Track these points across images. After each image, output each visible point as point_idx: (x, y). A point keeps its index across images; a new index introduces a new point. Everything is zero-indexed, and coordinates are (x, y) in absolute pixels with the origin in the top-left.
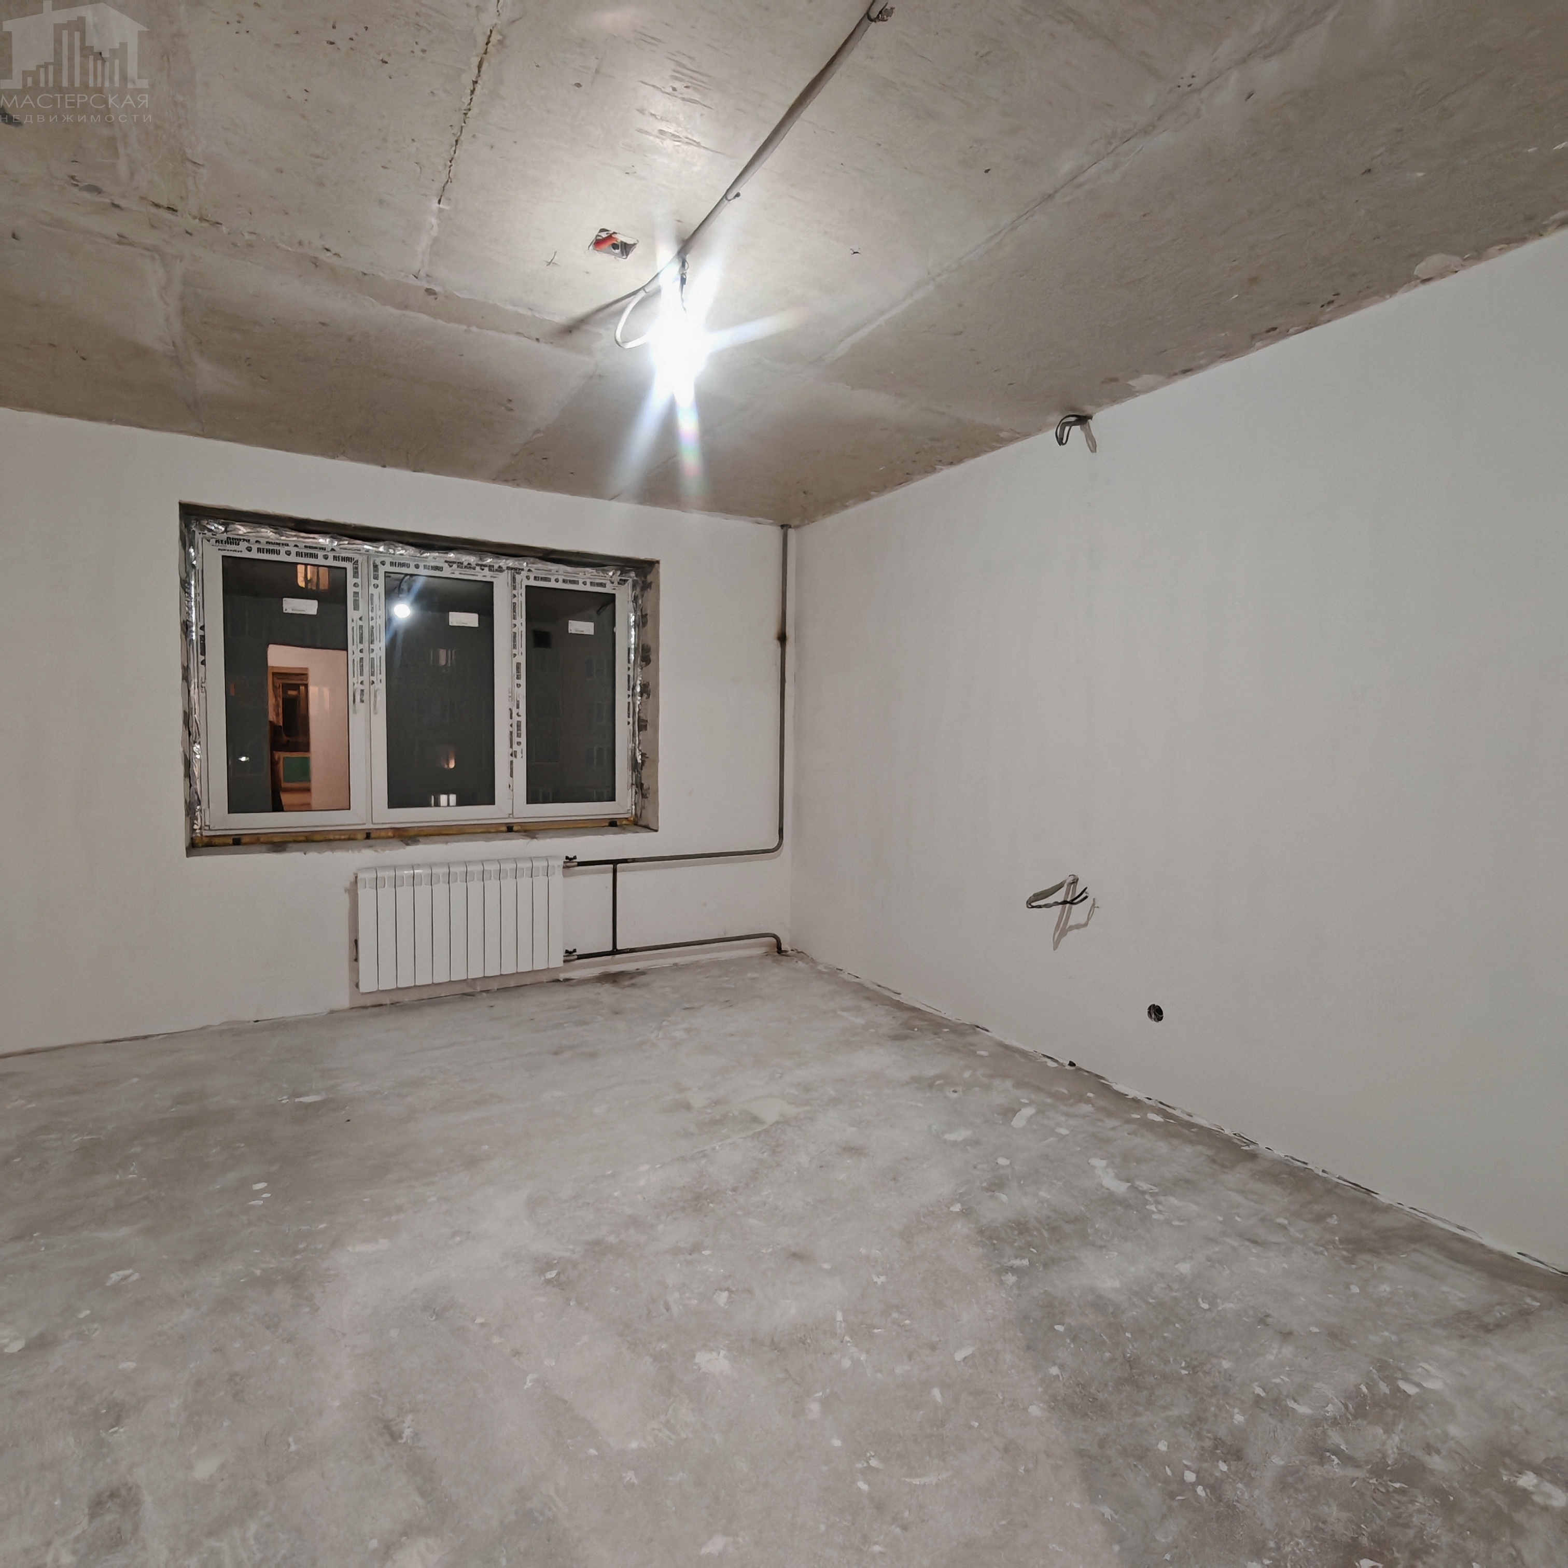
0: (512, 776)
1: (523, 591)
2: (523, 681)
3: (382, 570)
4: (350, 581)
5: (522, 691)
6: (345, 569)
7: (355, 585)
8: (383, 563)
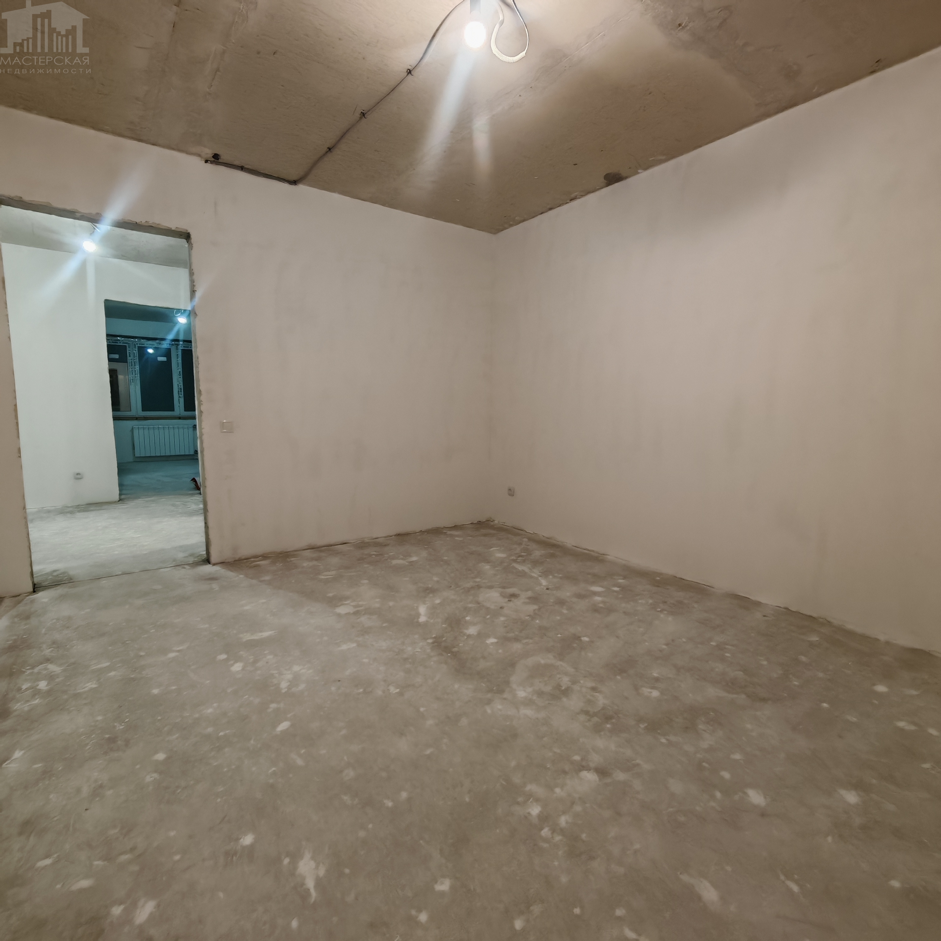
0: (179, 403)
1: (180, 351)
2: (181, 377)
3: (136, 346)
4: (128, 349)
5: (181, 379)
6: (126, 346)
7: (129, 350)
8: (137, 344)
